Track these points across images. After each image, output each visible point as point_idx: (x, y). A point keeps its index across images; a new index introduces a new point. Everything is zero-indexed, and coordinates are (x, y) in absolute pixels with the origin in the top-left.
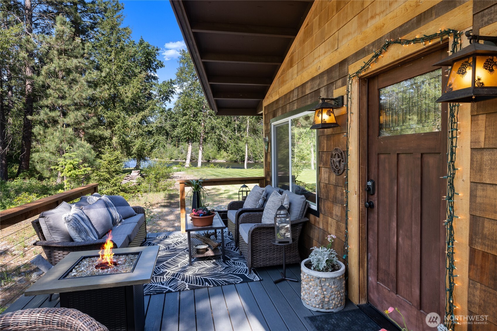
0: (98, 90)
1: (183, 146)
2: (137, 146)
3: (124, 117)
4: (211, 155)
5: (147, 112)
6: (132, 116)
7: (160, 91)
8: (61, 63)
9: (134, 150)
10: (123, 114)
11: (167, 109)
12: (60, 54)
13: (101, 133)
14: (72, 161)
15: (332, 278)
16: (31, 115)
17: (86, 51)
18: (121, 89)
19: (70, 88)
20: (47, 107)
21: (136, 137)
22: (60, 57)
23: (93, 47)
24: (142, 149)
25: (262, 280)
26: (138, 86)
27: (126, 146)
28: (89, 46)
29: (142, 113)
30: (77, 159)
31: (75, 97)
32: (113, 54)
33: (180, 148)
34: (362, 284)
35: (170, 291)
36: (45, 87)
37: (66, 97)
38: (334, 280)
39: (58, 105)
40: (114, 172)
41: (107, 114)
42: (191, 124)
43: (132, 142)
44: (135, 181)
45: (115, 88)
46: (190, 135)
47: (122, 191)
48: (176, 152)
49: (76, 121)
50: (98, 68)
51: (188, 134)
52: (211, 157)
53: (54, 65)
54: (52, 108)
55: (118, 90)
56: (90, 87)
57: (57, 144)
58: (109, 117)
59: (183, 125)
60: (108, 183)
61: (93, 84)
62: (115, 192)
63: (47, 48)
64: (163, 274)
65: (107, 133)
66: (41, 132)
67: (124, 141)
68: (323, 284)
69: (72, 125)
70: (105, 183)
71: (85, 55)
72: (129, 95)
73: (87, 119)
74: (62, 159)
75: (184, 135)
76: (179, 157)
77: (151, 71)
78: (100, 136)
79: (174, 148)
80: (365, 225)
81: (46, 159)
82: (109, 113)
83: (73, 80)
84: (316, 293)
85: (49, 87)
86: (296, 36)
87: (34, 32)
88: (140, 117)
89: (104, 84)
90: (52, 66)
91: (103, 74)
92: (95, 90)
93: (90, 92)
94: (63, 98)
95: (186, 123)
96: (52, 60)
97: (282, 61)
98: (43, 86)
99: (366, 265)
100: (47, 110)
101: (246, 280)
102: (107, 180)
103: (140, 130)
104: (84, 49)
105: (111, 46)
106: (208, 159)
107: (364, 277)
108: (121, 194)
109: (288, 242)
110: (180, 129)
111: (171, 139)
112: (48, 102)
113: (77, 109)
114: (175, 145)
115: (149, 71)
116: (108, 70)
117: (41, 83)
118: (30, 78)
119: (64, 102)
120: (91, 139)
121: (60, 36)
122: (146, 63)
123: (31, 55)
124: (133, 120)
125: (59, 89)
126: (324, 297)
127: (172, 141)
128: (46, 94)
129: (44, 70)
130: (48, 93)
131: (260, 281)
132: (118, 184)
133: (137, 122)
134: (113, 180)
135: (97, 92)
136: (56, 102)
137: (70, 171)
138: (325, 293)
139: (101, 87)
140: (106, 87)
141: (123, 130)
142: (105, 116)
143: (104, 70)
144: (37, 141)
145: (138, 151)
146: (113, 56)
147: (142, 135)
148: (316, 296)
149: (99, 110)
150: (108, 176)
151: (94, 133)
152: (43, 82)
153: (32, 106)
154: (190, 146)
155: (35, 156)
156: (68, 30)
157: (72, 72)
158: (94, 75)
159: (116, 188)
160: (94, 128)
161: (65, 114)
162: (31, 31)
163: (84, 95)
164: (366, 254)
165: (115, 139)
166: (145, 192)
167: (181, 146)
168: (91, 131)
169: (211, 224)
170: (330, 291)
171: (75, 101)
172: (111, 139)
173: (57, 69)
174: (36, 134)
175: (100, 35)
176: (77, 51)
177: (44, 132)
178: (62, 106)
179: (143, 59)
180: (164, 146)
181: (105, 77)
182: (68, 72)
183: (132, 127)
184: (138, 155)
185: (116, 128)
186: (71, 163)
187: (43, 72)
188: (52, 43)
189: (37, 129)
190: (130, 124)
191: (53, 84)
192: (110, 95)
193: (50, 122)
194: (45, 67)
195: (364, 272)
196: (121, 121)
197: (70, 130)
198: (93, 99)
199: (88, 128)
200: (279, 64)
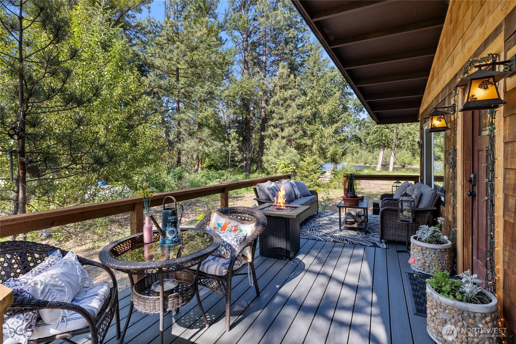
0: (304, 110)
1: (377, 152)
2: (331, 152)
3: (321, 129)
4: (407, 161)
5: (339, 124)
6: (328, 127)
7: (355, 104)
8: (281, 95)
9: (329, 155)
10: (321, 127)
11: (361, 119)
12: (281, 89)
13: (305, 142)
14: (284, 162)
15: (432, 249)
16: (264, 132)
17: (296, 84)
18: (320, 107)
19: (286, 111)
20: (273, 125)
21: (331, 144)
22: (281, 90)
23: (301, 79)
24: (335, 154)
25: (388, 248)
26: (333, 104)
27: (323, 152)
28: (298, 80)
29: (335, 125)
30: (287, 161)
31: (289, 117)
32: (315, 81)
33: (374, 154)
34: (466, 261)
35: (320, 240)
36: (272, 112)
37: (284, 118)
38: (434, 251)
39: (279, 123)
40: (311, 171)
41: (309, 128)
42: (383, 132)
43: (327, 149)
44: (327, 179)
45: (316, 107)
46: (382, 142)
47: (317, 185)
48: (370, 158)
49: (289, 134)
50: (305, 94)
51: (379, 141)
52: (407, 163)
53: (277, 97)
54: (275, 127)
55: (318, 109)
56: (298, 109)
57: (277, 150)
58: (310, 130)
59: (375, 132)
60: (307, 179)
61: (301, 107)
62: (312, 186)
63: (273, 86)
64: (320, 232)
65: (309, 142)
66: (269, 143)
67: (321, 148)
68: (424, 252)
69: (287, 137)
70: (305, 179)
71: (296, 86)
72: (326, 111)
73: (296, 132)
74: (279, 160)
75: (376, 141)
76: (373, 162)
77: (347, 88)
78: (304, 144)
79: (369, 153)
80: (470, 211)
81: (269, 160)
82: (311, 127)
83: (288, 105)
84: (418, 258)
85: (274, 112)
86: (435, 53)
87: (267, 76)
88: (334, 129)
89: (308, 105)
90: (276, 98)
91: (308, 98)
92: (302, 110)
93: (299, 112)
94: (281, 119)
95: (377, 131)
96: (276, 94)
97: (428, 75)
98: (271, 112)
99: (471, 246)
100: (272, 128)
101: (375, 245)
102: (306, 177)
103: (334, 139)
104: (295, 82)
105: (314, 76)
106: (403, 164)
107: (468, 255)
108: (316, 188)
109: (409, 222)
110: (372, 137)
111: (366, 146)
112: (272, 122)
113: (290, 126)
114: (370, 151)
115: (346, 89)
116: (311, 95)
117: (269, 110)
118: (264, 108)
119: (282, 121)
120: (299, 147)
121: (281, 77)
122: (343, 83)
123: (265, 92)
124: (329, 131)
125: (280, 113)
126: (425, 262)
127: (367, 148)
128: (272, 117)
129: (271, 101)
130: (273, 116)
131: (386, 248)
132: (314, 180)
133: (331, 133)
134: (310, 177)
135: (303, 112)
136: (278, 122)
137: (283, 168)
138: (426, 259)
139: (306, 108)
140: (309, 107)
141: (320, 139)
142: (308, 129)
143: (308, 95)
144: (267, 149)
145: (331, 155)
146: (315, 84)
147: (335, 142)
148: (419, 260)
149: (304, 125)
150: (308, 174)
151: (300, 142)
152: (271, 109)
153: (264, 125)
154: (382, 152)
155: (264, 158)
156: (286, 71)
157: (287, 100)
158: (301, 100)
159: (312, 183)
160: (300, 139)
161: (282, 130)
162: (265, 76)
163: (294, 116)
164: (471, 236)
165: (315, 146)
166: (335, 188)
167: (375, 152)
168: (298, 141)
169: (358, 205)
170: (430, 258)
171: (289, 120)
172: (312, 146)
173: (279, 99)
174: (266, 144)
175: (307, 69)
176: (291, 84)
177: (270, 143)
178: (281, 125)
179: (341, 79)
180: (358, 152)
181: (308, 101)
182: (285, 100)
183: (328, 137)
184: (332, 159)
185: (315, 138)
186: (283, 163)
187: (271, 103)
188: (276, 82)
189: (266, 141)
190: (326, 134)
191: (276, 110)
192: (312, 113)
193: (273, 136)
194: (272, 99)
195: (468, 251)
196: (319, 133)
197: (284, 141)
198: (300, 118)
199: (296, 139)
200: (426, 77)
